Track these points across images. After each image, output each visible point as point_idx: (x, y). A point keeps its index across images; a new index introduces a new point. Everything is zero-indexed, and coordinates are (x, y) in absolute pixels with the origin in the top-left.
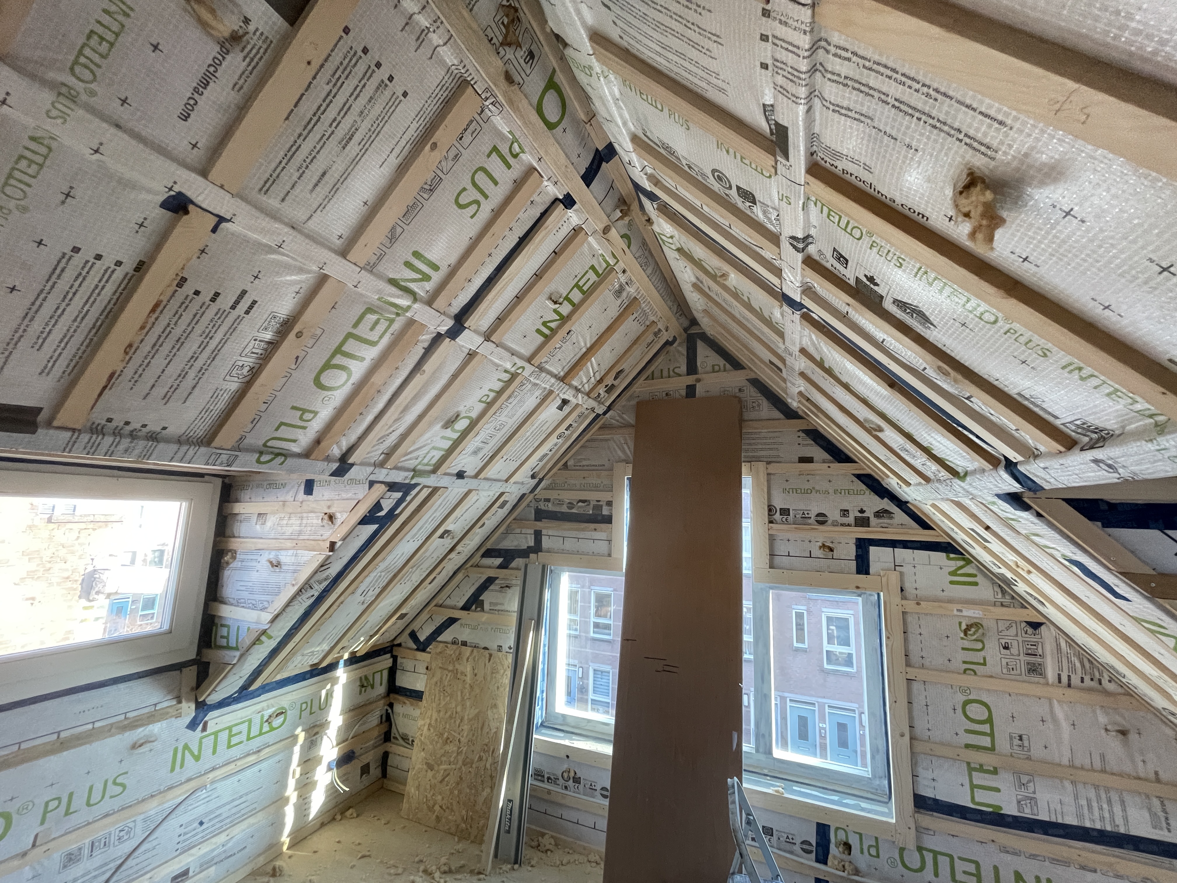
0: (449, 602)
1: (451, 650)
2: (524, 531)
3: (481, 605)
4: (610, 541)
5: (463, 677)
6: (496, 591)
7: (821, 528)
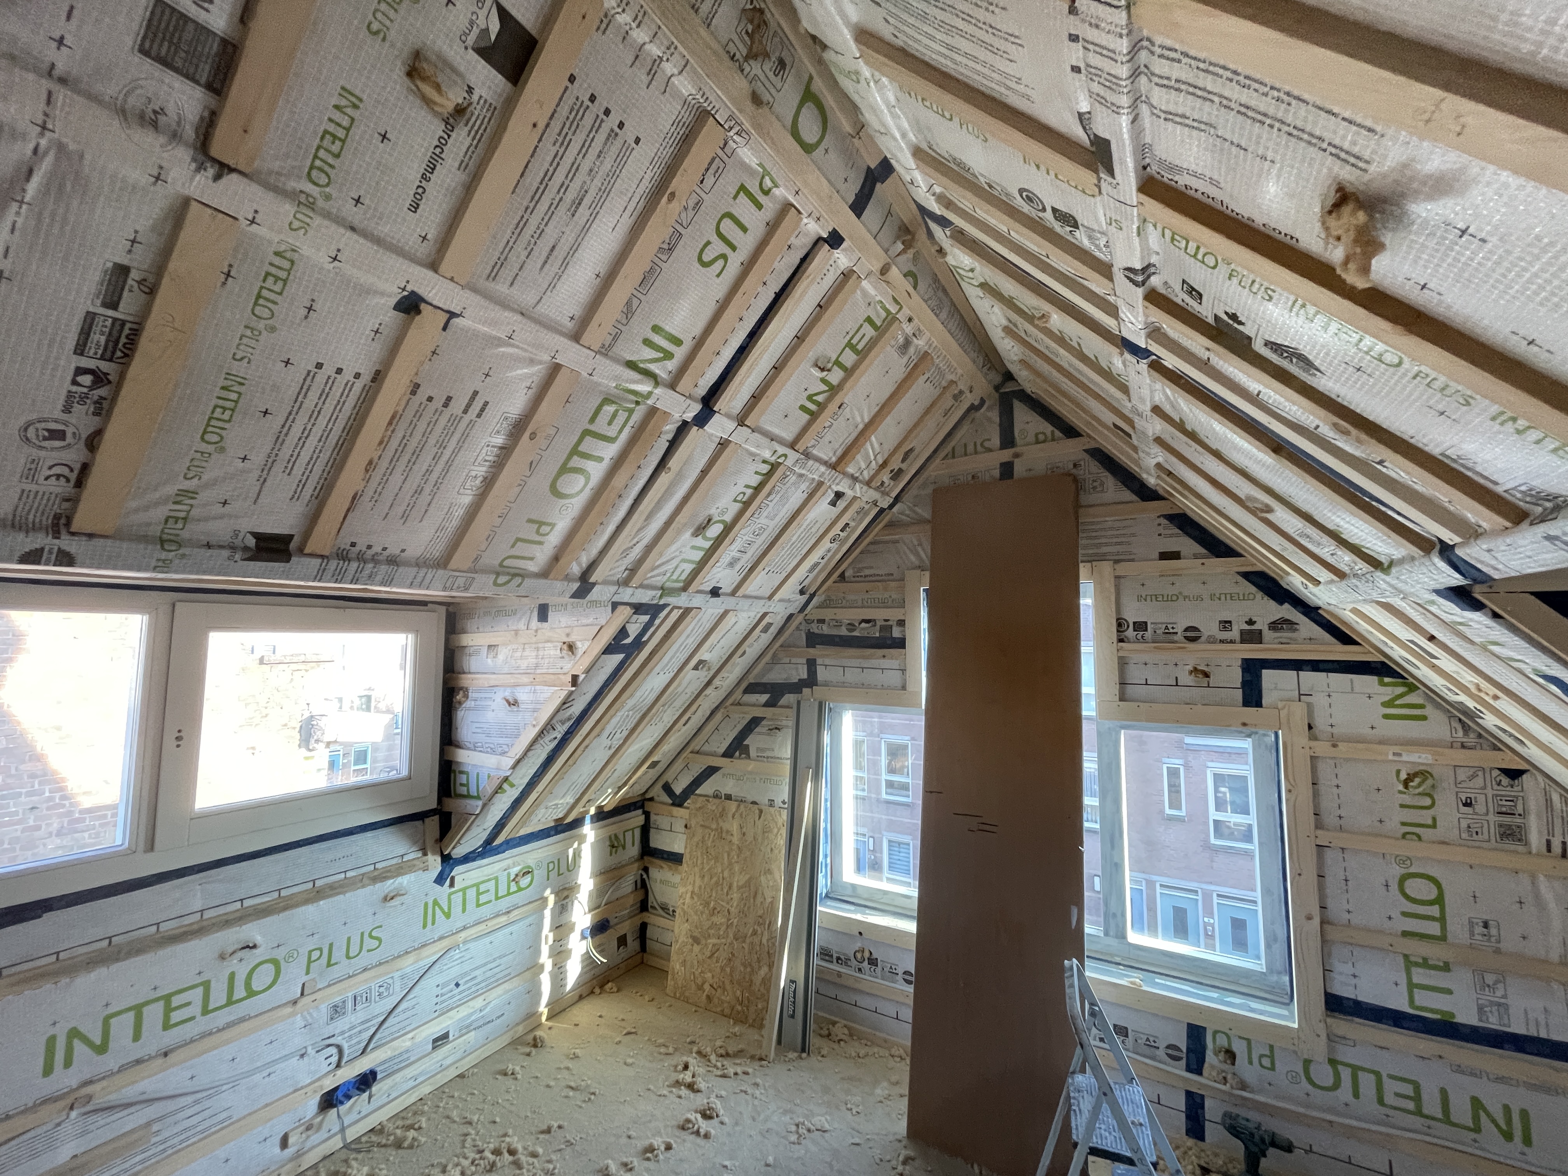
0: (706, 748)
1: (713, 805)
2: (794, 660)
3: (746, 751)
4: (903, 671)
5: (729, 838)
6: (763, 734)
7: (1191, 646)
